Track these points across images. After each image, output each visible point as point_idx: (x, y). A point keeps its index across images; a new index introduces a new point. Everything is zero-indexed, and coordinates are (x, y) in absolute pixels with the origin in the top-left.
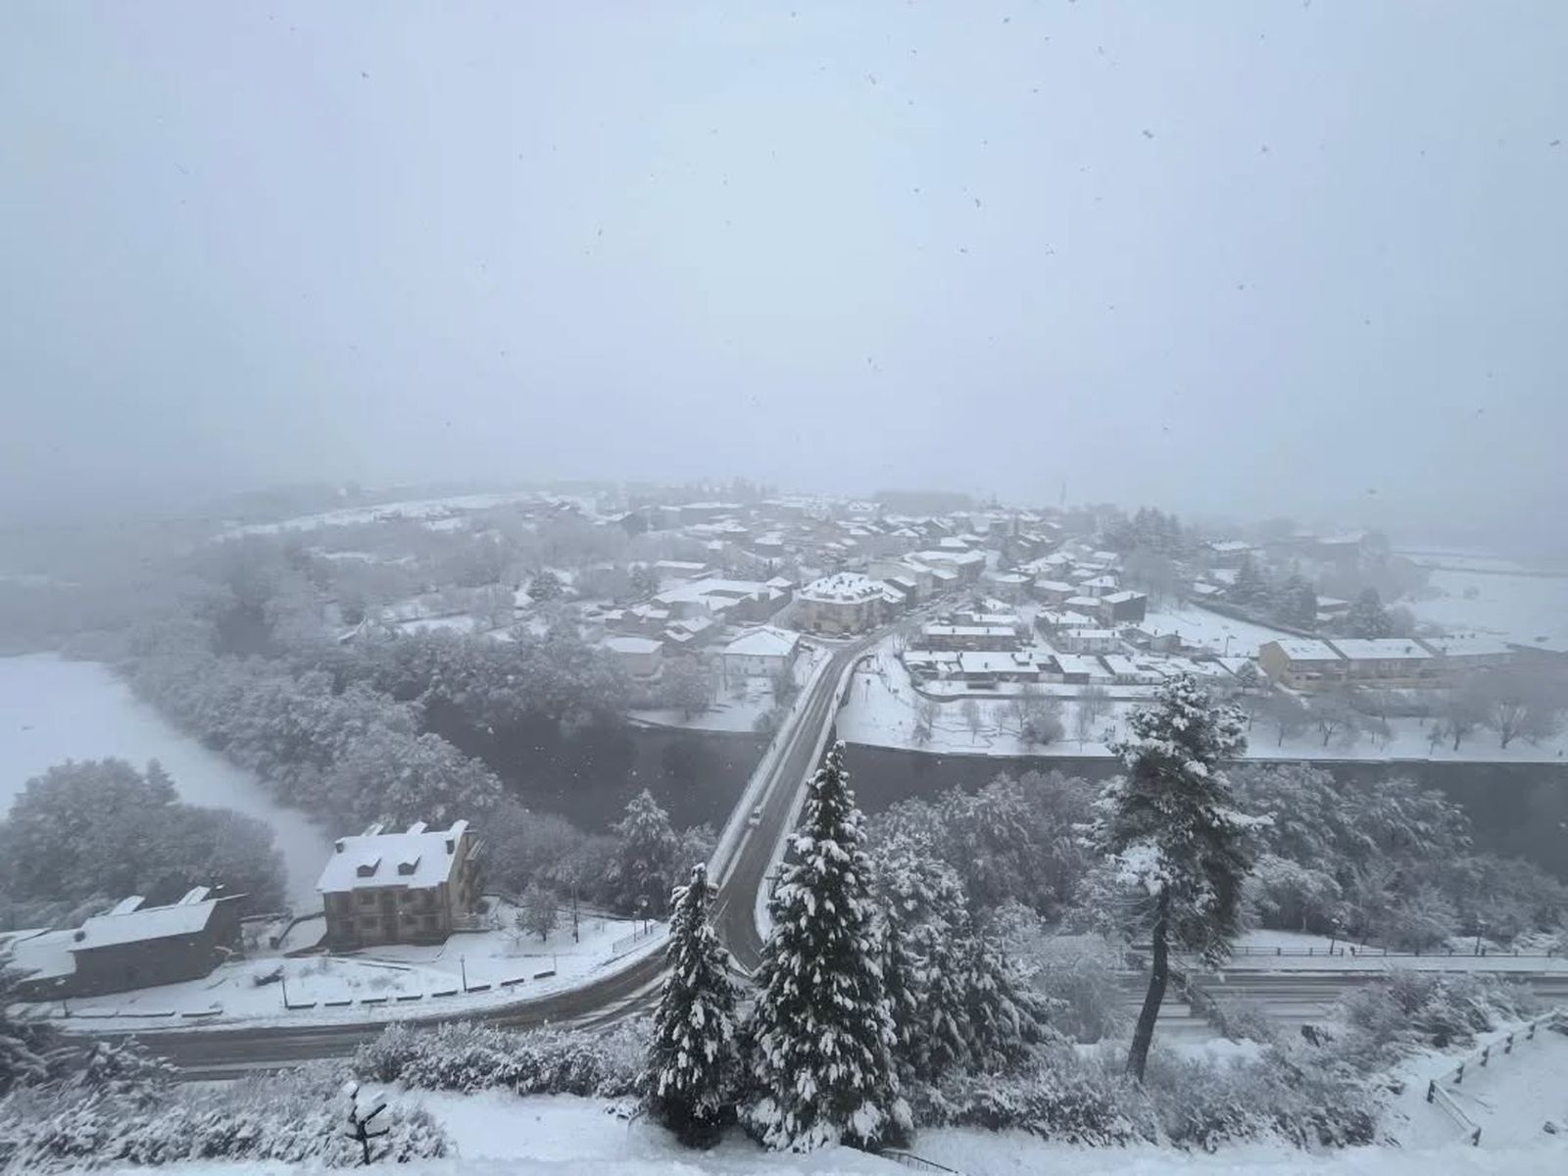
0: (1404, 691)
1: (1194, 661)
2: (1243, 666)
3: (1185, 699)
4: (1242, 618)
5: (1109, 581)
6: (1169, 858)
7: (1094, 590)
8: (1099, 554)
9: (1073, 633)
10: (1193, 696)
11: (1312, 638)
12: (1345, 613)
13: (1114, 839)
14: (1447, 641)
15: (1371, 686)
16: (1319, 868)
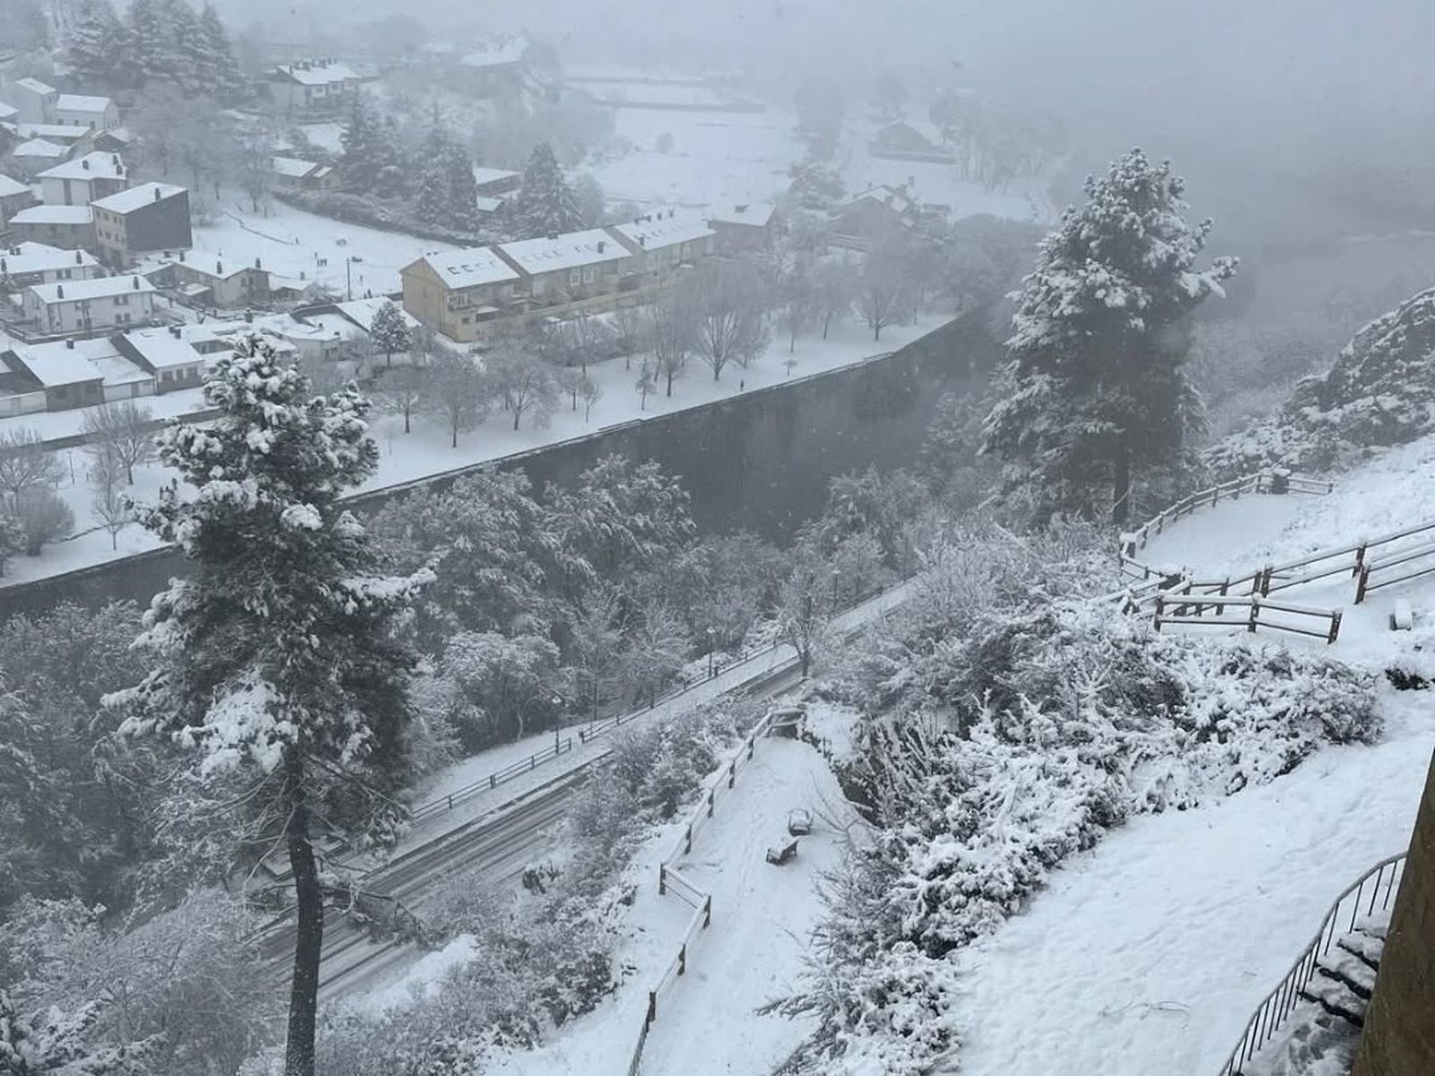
0: (603, 318)
1: (299, 316)
2: (381, 313)
3: (261, 392)
4: (368, 221)
5: (102, 165)
6: (287, 694)
7: (74, 187)
8: (69, 102)
9: (46, 292)
10: (274, 383)
11: (475, 244)
12: (514, 195)
13: (185, 697)
14: (643, 228)
15: (562, 316)
16: (529, 630)
